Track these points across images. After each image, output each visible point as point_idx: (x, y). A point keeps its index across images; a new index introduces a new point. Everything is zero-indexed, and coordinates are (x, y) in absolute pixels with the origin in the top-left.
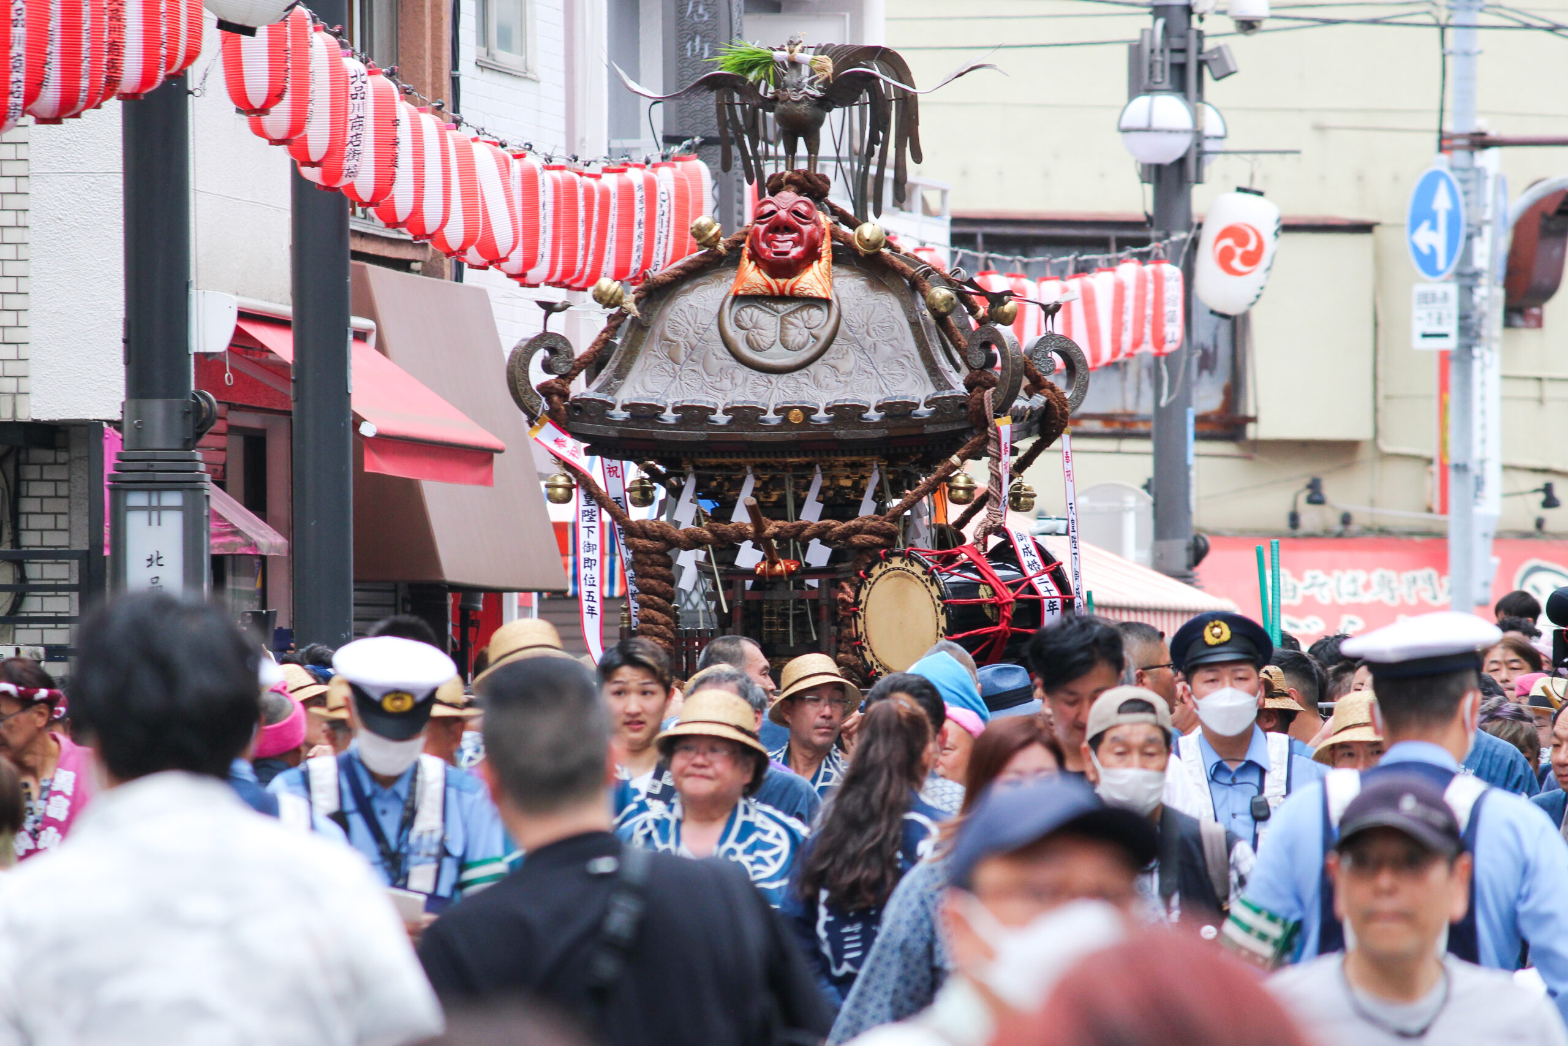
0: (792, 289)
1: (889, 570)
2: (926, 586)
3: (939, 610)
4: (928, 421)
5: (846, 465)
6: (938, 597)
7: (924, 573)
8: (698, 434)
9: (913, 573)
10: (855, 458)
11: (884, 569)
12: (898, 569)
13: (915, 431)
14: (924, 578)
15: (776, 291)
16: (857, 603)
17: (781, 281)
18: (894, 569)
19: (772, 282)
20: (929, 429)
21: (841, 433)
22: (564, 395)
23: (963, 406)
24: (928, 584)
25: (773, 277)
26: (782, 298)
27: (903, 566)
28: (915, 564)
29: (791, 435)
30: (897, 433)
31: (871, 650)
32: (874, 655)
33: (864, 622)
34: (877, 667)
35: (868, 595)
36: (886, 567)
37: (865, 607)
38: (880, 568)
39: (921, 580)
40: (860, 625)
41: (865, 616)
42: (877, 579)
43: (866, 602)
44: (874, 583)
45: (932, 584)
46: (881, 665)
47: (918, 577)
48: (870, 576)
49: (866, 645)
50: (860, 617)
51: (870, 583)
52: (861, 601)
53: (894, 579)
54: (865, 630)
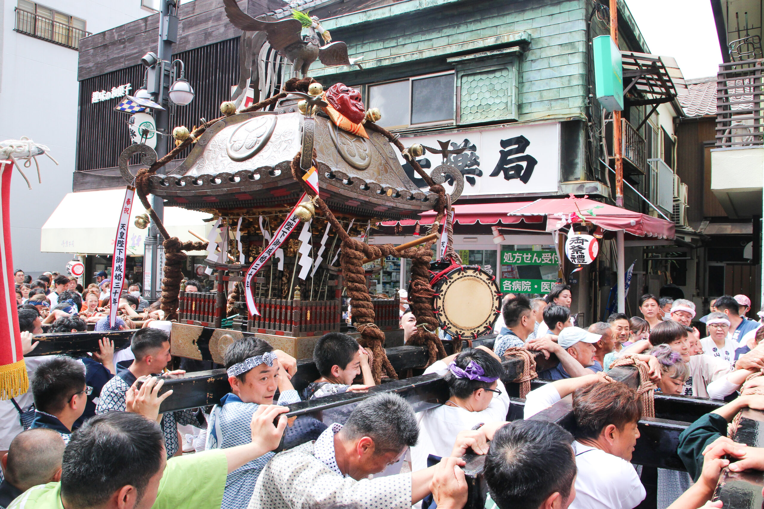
0: (358, 130)
1: (465, 276)
2: (488, 286)
3: (495, 298)
6: (495, 292)
7: (488, 279)
9: (481, 279)
11: (461, 275)
12: (471, 276)
14: (487, 282)
15: (353, 129)
16: (439, 291)
18: (468, 276)
19: (353, 124)
20: (422, 208)
24: (490, 285)
27: (475, 274)
28: (483, 274)
31: (446, 316)
32: (447, 318)
33: (443, 301)
34: (448, 324)
35: (448, 288)
36: (463, 274)
37: (445, 294)
38: (458, 275)
39: (486, 283)
40: (440, 303)
41: (444, 298)
42: (455, 280)
43: (446, 292)
44: (453, 282)
45: (492, 285)
46: (451, 324)
47: (484, 281)
48: (451, 278)
49: (442, 313)
50: (440, 299)
51: (450, 282)
52: (442, 291)
53: (467, 281)
54: (443, 305)
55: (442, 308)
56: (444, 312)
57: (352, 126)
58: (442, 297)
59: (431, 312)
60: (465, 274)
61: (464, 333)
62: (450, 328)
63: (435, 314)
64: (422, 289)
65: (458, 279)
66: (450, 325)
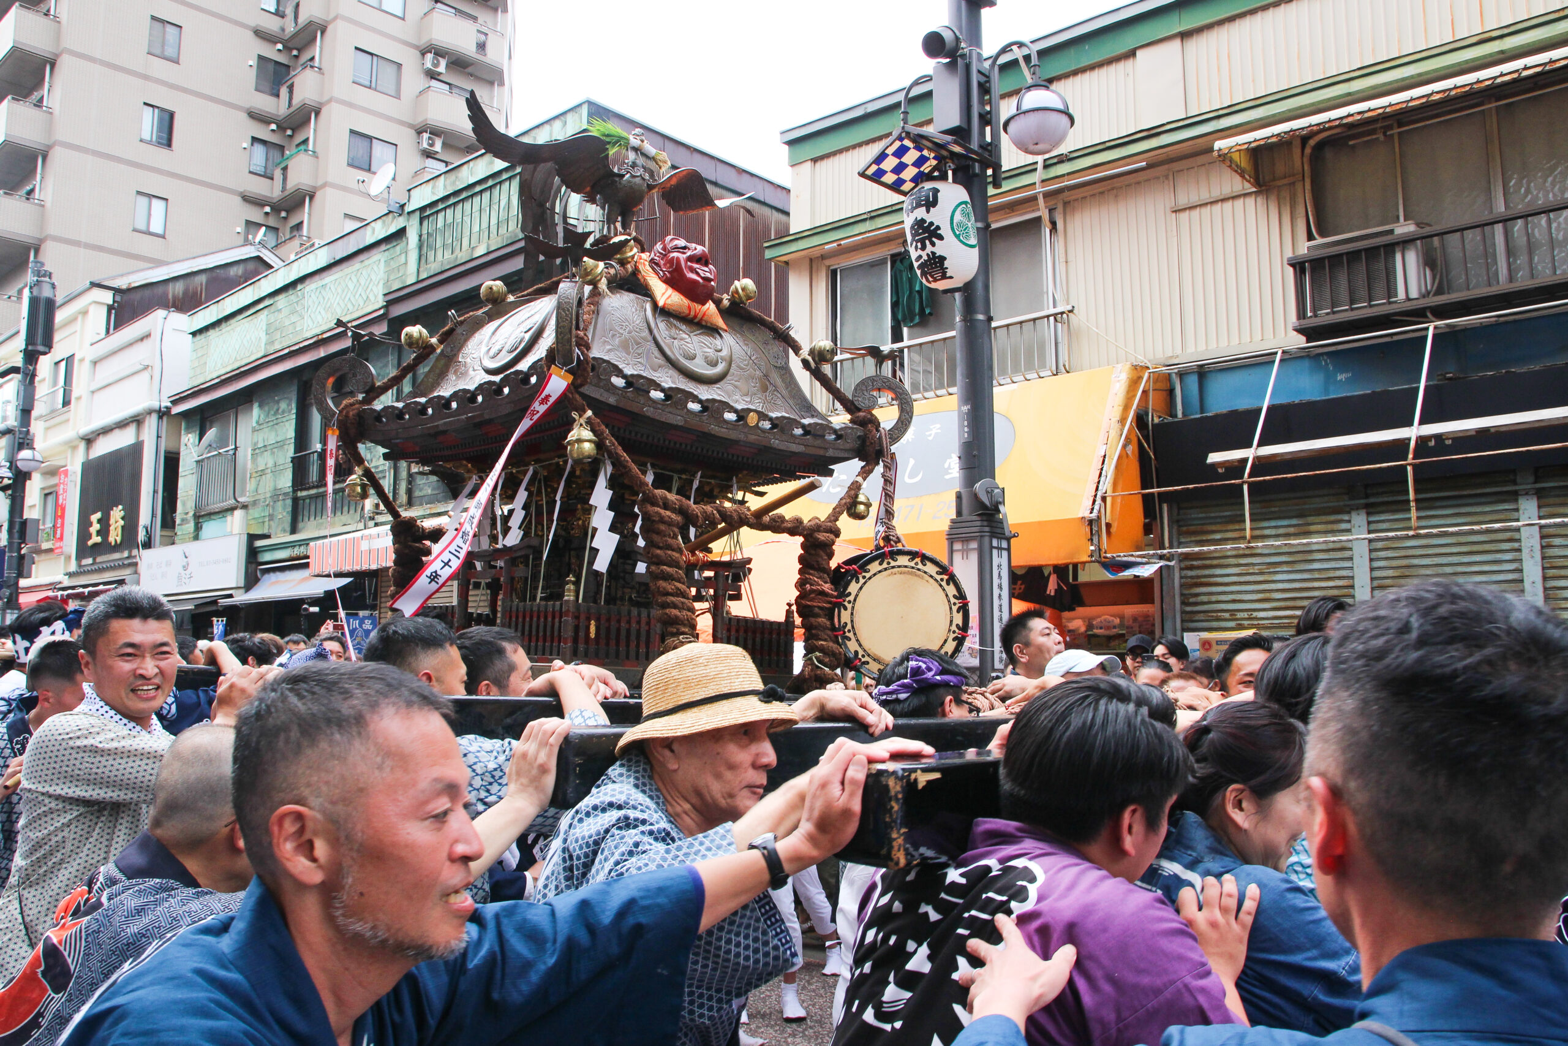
0: (704, 315)
1: (893, 567)
2: (941, 586)
3: (954, 608)
4: (833, 446)
7: (939, 573)
8: (677, 418)
9: (925, 573)
11: (885, 566)
12: (906, 567)
14: (938, 578)
15: (692, 313)
16: (841, 594)
17: (698, 307)
18: (899, 567)
19: (691, 304)
24: (944, 584)
26: (691, 321)
27: (912, 564)
28: (929, 564)
29: (742, 435)
31: (857, 640)
32: (860, 645)
33: (852, 614)
34: (863, 656)
35: (861, 588)
36: (889, 563)
37: (855, 600)
38: (880, 564)
39: (936, 580)
40: (845, 616)
41: (853, 608)
42: (875, 575)
43: (857, 596)
44: (870, 578)
45: (948, 584)
46: (869, 655)
47: (931, 576)
48: (866, 571)
49: (851, 635)
50: (846, 609)
51: (864, 577)
52: (850, 594)
53: (898, 576)
54: (852, 621)
55: (849, 627)
56: (855, 634)
57: (690, 308)
58: (849, 606)
59: (829, 633)
60: (893, 563)
62: (868, 663)
63: (836, 637)
64: (812, 591)
65: (880, 572)
66: (866, 659)
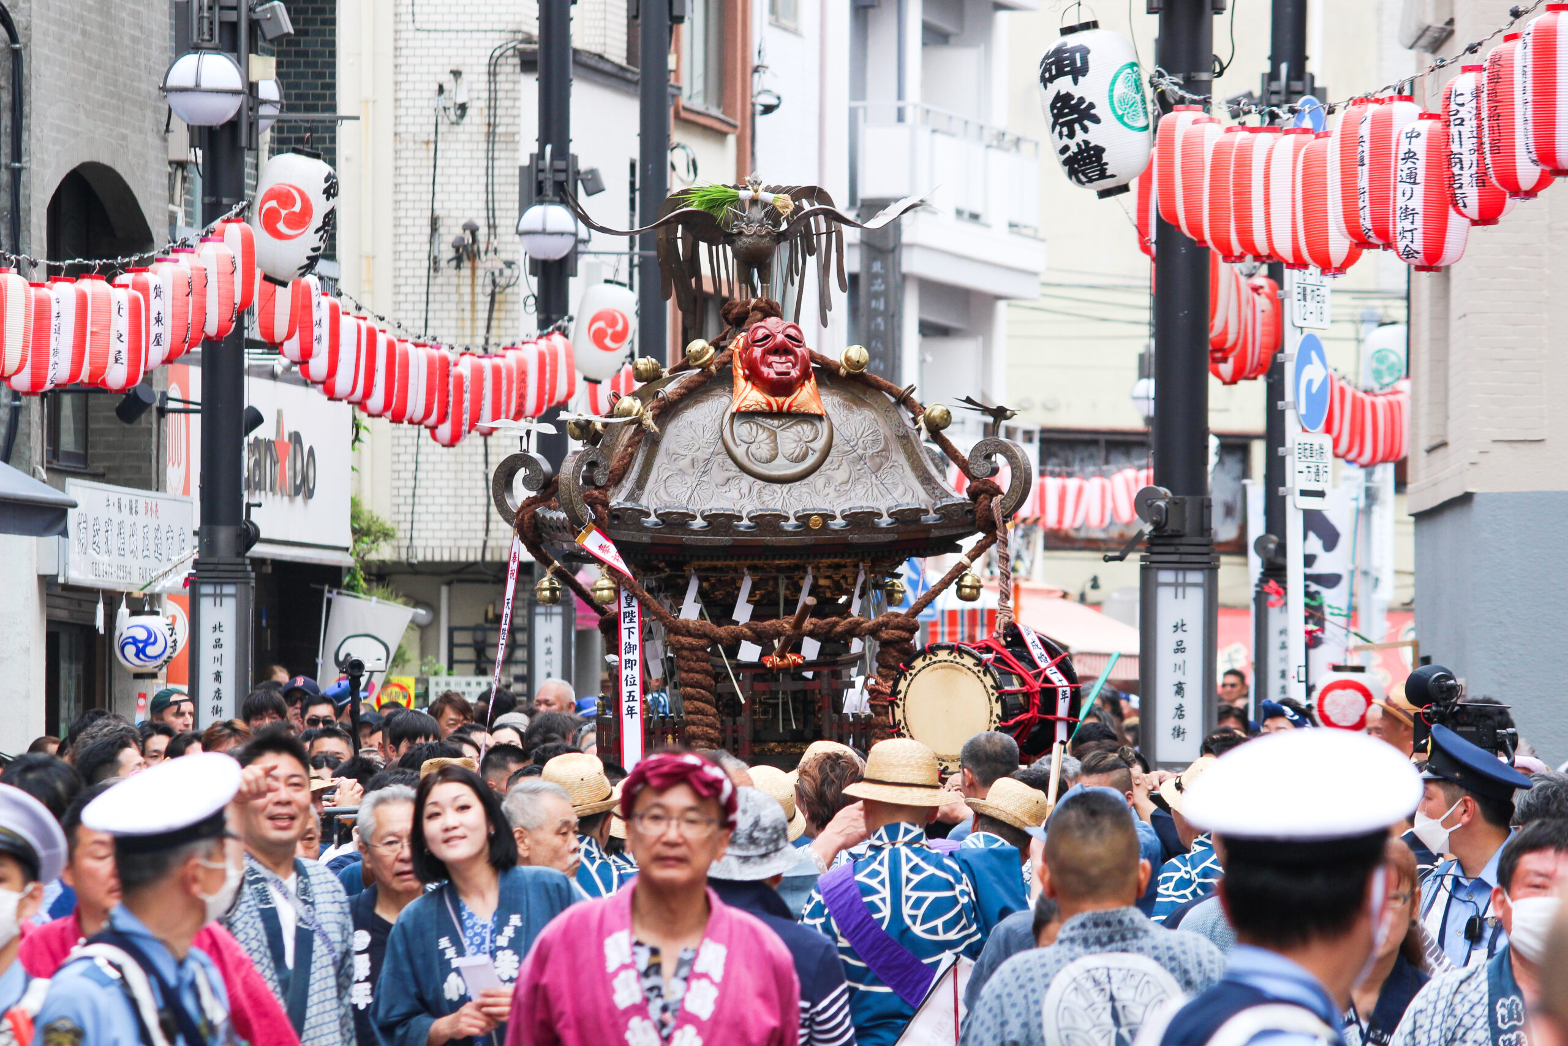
0: (790, 406)
3: (993, 699)
4: (935, 526)
5: (829, 566)
6: (992, 687)
7: (976, 665)
8: (725, 540)
10: (837, 560)
11: (927, 661)
13: (922, 536)
14: (976, 669)
15: (775, 408)
16: (895, 693)
17: (780, 400)
19: (772, 400)
20: (935, 533)
21: (854, 538)
22: (605, 504)
23: (970, 511)
25: (774, 395)
26: (779, 414)
27: (951, 658)
28: (966, 657)
29: (808, 539)
30: (905, 537)
33: (904, 711)
35: (909, 685)
36: (931, 659)
37: (905, 697)
38: (924, 661)
39: (974, 672)
40: (899, 713)
41: (904, 705)
42: (920, 671)
43: (906, 692)
44: (916, 675)
45: (985, 675)
47: (969, 669)
48: (912, 669)
50: (898, 706)
51: (911, 675)
52: (900, 691)
53: (941, 671)
54: (904, 718)
55: (902, 722)
57: (769, 404)
58: (901, 703)
60: (934, 659)
61: (947, 768)
65: (924, 668)
